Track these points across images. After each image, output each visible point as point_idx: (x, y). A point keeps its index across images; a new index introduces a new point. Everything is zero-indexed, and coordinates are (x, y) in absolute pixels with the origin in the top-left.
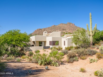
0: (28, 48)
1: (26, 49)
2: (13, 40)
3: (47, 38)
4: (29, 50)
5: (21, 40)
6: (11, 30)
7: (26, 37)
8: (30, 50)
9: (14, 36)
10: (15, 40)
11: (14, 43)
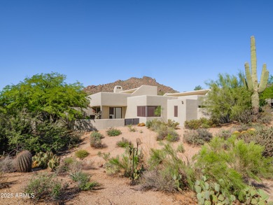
0: (86, 124)
1: (81, 126)
2: (47, 100)
3: (128, 98)
4: (89, 127)
5: (68, 101)
6: (40, 74)
7: (80, 95)
8: (91, 127)
9: (48, 90)
10: (50, 101)
11: (48, 109)
